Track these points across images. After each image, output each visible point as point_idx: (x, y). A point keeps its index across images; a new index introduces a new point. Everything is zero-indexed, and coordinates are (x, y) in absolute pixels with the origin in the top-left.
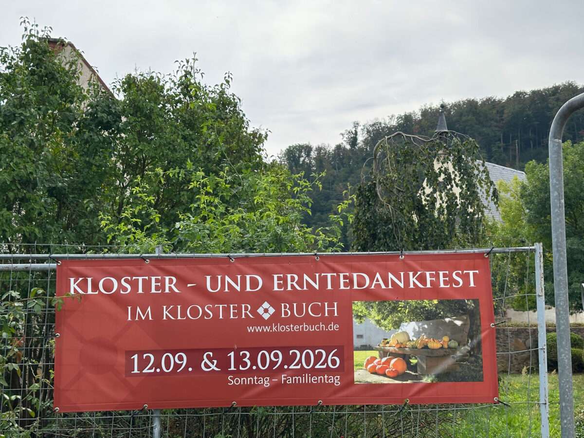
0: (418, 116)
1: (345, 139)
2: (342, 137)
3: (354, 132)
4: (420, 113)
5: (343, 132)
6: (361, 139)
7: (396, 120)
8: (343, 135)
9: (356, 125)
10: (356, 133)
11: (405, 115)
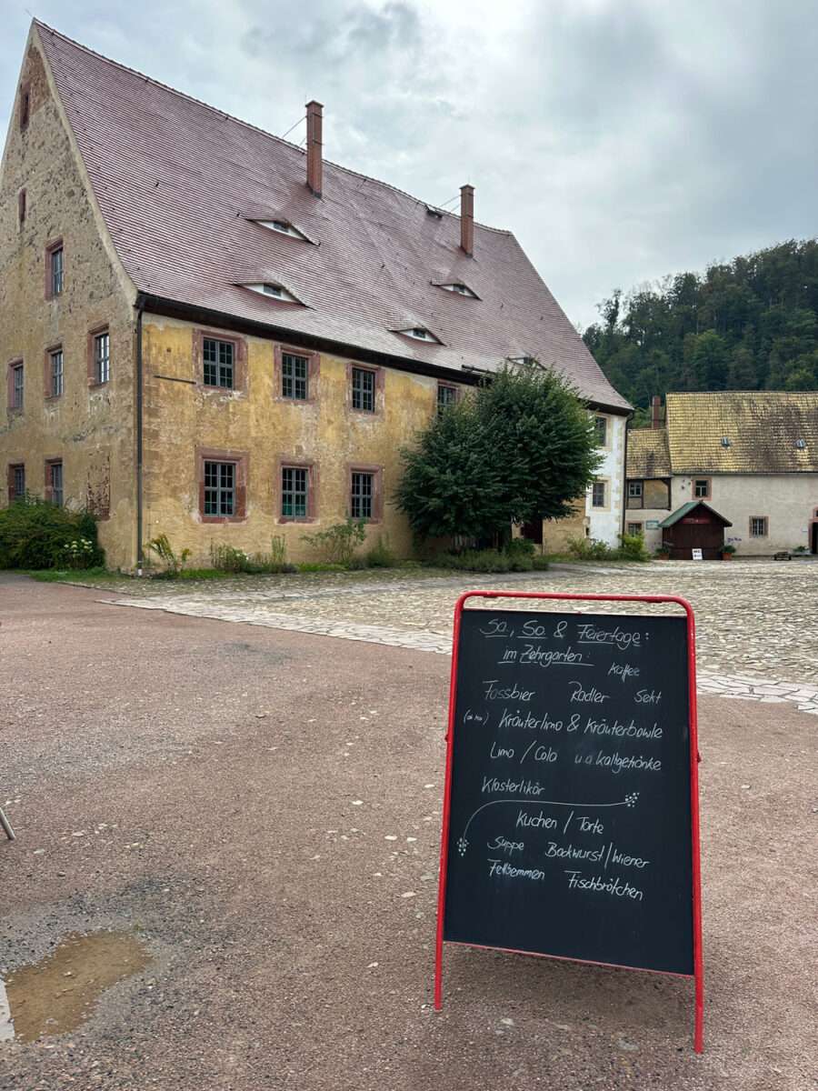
0: (702, 278)
1: (602, 312)
2: (598, 309)
3: (614, 303)
4: (706, 275)
5: (600, 302)
6: (622, 315)
7: (674, 281)
8: (599, 306)
9: (618, 293)
10: (617, 305)
11: (686, 275)
